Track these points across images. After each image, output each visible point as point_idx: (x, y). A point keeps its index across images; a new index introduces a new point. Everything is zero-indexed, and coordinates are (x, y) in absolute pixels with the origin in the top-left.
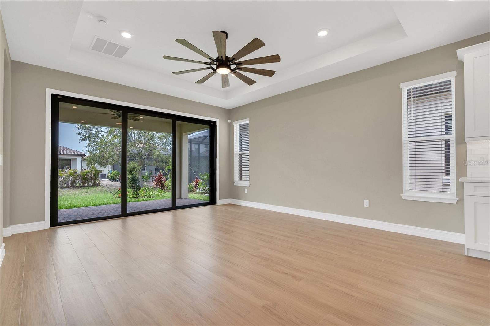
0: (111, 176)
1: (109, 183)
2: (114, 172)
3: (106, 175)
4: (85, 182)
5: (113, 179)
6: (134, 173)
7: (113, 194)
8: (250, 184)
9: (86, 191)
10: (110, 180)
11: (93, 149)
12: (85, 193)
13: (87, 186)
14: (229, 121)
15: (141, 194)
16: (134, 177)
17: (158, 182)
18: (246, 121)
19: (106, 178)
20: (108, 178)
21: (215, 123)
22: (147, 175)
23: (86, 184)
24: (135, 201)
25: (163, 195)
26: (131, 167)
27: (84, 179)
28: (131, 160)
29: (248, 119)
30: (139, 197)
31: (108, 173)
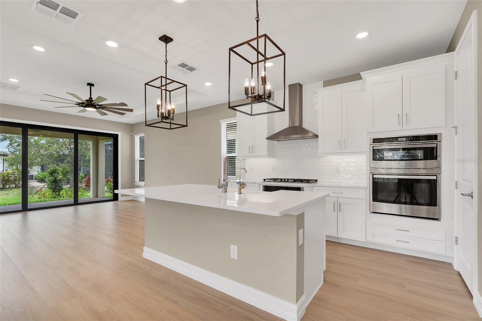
0: (39, 177)
1: (37, 185)
2: (43, 173)
3: (34, 176)
4: (6, 184)
5: (42, 180)
6: (55, 175)
7: (32, 195)
8: (145, 184)
9: (6, 193)
10: (38, 181)
11: (14, 149)
12: (5, 195)
13: (8, 188)
14: (132, 134)
15: (62, 195)
16: (55, 179)
17: (87, 183)
18: (142, 135)
19: (34, 179)
20: (36, 179)
21: (117, 135)
22: (82, 176)
23: (7, 186)
24: (49, 200)
25: (86, 195)
26: (52, 169)
27: (4, 180)
28: (62, 161)
29: (144, 133)
30: (61, 197)
31: (36, 174)
